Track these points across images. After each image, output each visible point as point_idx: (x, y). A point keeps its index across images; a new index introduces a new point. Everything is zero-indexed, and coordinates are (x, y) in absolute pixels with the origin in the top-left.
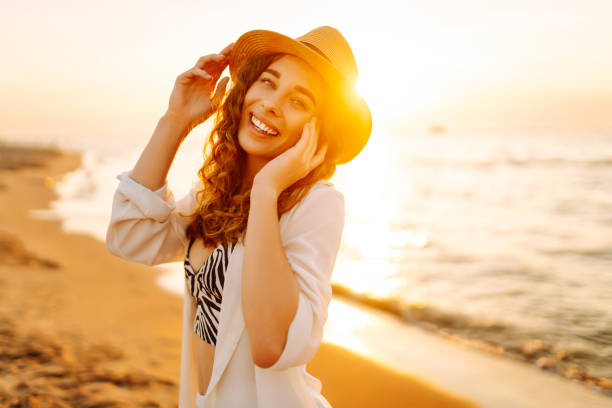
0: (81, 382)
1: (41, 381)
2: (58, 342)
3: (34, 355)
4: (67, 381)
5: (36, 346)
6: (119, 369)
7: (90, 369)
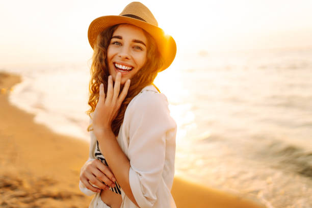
0: (35, 199)
1: (14, 200)
2: (20, 178)
3: (8, 186)
4: (28, 199)
5: (8, 181)
6: (54, 190)
7: (38, 191)
